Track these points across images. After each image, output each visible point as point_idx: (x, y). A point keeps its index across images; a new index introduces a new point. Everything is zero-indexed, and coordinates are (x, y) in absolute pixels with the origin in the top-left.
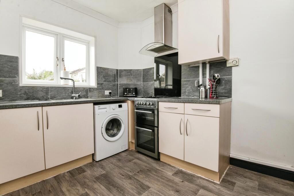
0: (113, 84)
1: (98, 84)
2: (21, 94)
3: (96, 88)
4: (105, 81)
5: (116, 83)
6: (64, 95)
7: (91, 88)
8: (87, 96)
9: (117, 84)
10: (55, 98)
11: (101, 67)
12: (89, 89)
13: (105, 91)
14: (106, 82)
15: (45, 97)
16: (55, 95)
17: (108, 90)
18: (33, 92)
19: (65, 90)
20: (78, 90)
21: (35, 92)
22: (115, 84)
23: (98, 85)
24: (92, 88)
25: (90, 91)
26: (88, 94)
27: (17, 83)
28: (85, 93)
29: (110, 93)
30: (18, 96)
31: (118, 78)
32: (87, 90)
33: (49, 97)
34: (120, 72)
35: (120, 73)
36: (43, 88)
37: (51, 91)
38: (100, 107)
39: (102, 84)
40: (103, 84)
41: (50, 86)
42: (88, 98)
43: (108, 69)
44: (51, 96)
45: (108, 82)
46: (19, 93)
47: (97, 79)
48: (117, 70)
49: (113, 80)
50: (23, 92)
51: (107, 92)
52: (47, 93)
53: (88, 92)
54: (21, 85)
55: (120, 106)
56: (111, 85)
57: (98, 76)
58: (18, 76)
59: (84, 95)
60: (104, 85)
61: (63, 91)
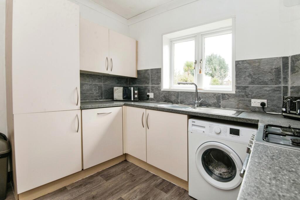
0: (272, 87)
1: (237, 88)
2: (162, 97)
3: (233, 94)
4: (252, 83)
5: (282, 85)
6: (191, 100)
7: (224, 94)
8: (218, 104)
9: (286, 88)
10: (184, 103)
11: (243, 61)
12: (222, 95)
13: (252, 100)
14: (255, 84)
15: (176, 101)
16: (184, 100)
17: (258, 99)
18: (168, 96)
19: (192, 95)
20: (207, 96)
21: (169, 96)
22: (280, 87)
23: (238, 90)
24: (227, 94)
25: (223, 98)
26: (220, 103)
27: (160, 89)
28: (216, 100)
29: (263, 104)
30: (161, 98)
31: (288, 75)
32: (219, 96)
33: (179, 101)
34: (293, 61)
35: (294, 64)
36: (175, 92)
37: (181, 96)
38: (194, 122)
39: (245, 88)
40: (247, 87)
41: (180, 91)
42: (220, 107)
43: (259, 61)
44: (180, 101)
45: (259, 83)
46: (161, 96)
47: (237, 80)
48: (285, 59)
49: (271, 80)
50: (163, 95)
51: (256, 103)
52: (177, 97)
53: (220, 99)
54: (162, 90)
55: (235, 132)
56: (268, 89)
57: (239, 76)
58: (161, 83)
59: (214, 103)
60: (249, 89)
61: (190, 96)
